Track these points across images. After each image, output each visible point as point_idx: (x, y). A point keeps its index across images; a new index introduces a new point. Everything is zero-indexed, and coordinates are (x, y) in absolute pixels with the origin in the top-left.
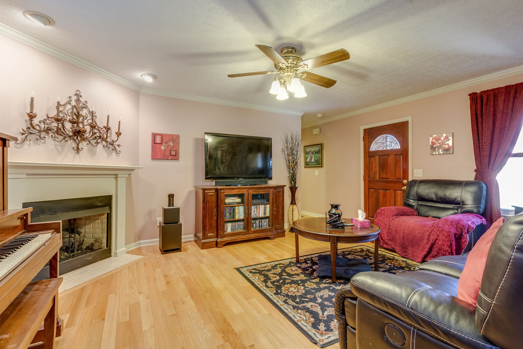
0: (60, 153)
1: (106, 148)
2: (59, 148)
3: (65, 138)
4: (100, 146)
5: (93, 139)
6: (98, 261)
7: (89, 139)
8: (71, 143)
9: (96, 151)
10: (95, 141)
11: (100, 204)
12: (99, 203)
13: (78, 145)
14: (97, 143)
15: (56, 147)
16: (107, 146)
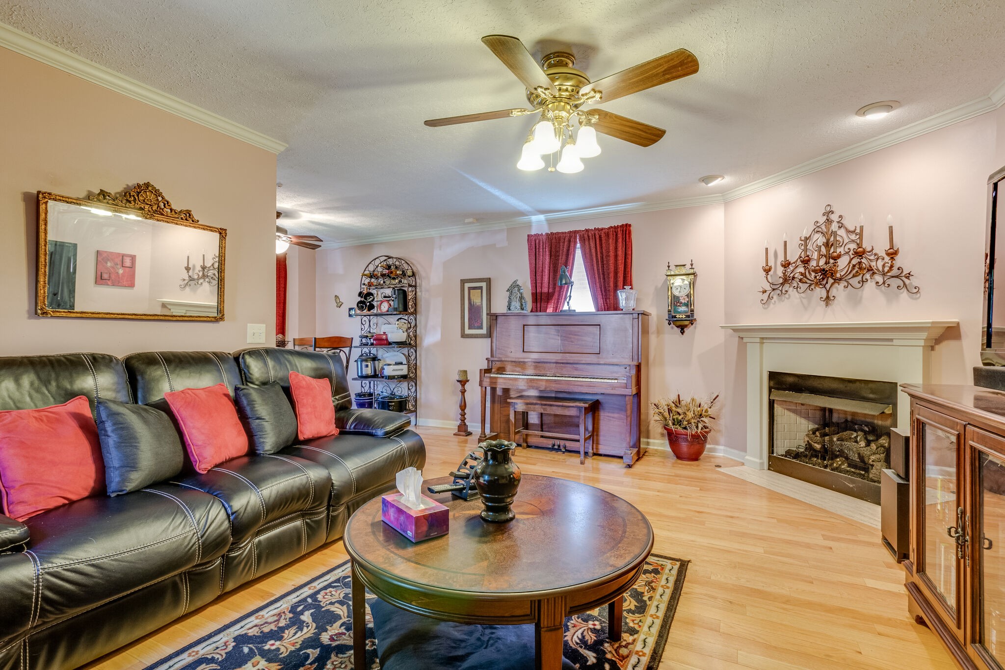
0: (806, 308)
1: (883, 287)
2: (805, 301)
3: (810, 286)
4: (870, 286)
5: (854, 276)
6: (867, 501)
7: (846, 278)
8: (821, 292)
9: (861, 297)
10: (859, 278)
11: (871, 396)
12: (871, 393)
13: (828, 292)
14: (863, 282)
15: (802, 301)
16: (884, 283)
